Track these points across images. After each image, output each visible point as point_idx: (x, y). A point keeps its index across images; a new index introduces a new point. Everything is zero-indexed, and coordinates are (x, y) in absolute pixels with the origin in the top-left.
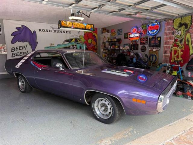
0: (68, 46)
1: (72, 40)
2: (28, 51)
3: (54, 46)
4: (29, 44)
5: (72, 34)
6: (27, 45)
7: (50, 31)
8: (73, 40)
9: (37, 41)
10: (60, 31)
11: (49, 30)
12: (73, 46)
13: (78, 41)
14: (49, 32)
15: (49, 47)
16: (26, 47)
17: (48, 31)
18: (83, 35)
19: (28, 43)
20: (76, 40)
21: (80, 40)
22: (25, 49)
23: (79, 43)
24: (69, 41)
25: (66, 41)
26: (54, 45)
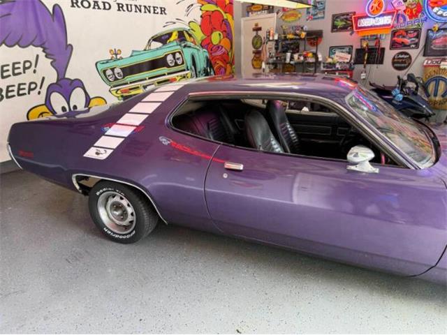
0: (160, 54)
1: (170, 35)
2: (43, 79)
3: (122, 58)
4: (44, 54)
5: (169, 17)
6: (38, 56)
7: (107, 6)
8: (175, 36)
9: (69, 43)
10: (136, 6)
11: (104, 3)
12: (174, 54)
13: (185, 40)
14: (105, 8)
15: (107, 62)
16: (36, 66)
17: (101, 5)
18: (199, 20)
19: (39, 51)
20: (181, 35)
21: (190, 35)
22: (35, 72)
23: (189, 43)
24: (162, 39)
25: (156, 39)
26: (121, 55)
